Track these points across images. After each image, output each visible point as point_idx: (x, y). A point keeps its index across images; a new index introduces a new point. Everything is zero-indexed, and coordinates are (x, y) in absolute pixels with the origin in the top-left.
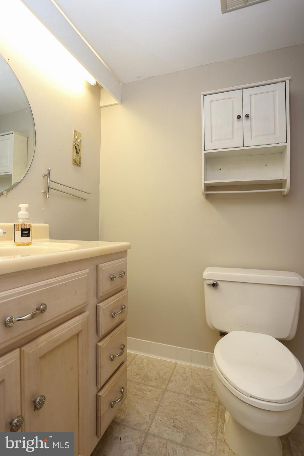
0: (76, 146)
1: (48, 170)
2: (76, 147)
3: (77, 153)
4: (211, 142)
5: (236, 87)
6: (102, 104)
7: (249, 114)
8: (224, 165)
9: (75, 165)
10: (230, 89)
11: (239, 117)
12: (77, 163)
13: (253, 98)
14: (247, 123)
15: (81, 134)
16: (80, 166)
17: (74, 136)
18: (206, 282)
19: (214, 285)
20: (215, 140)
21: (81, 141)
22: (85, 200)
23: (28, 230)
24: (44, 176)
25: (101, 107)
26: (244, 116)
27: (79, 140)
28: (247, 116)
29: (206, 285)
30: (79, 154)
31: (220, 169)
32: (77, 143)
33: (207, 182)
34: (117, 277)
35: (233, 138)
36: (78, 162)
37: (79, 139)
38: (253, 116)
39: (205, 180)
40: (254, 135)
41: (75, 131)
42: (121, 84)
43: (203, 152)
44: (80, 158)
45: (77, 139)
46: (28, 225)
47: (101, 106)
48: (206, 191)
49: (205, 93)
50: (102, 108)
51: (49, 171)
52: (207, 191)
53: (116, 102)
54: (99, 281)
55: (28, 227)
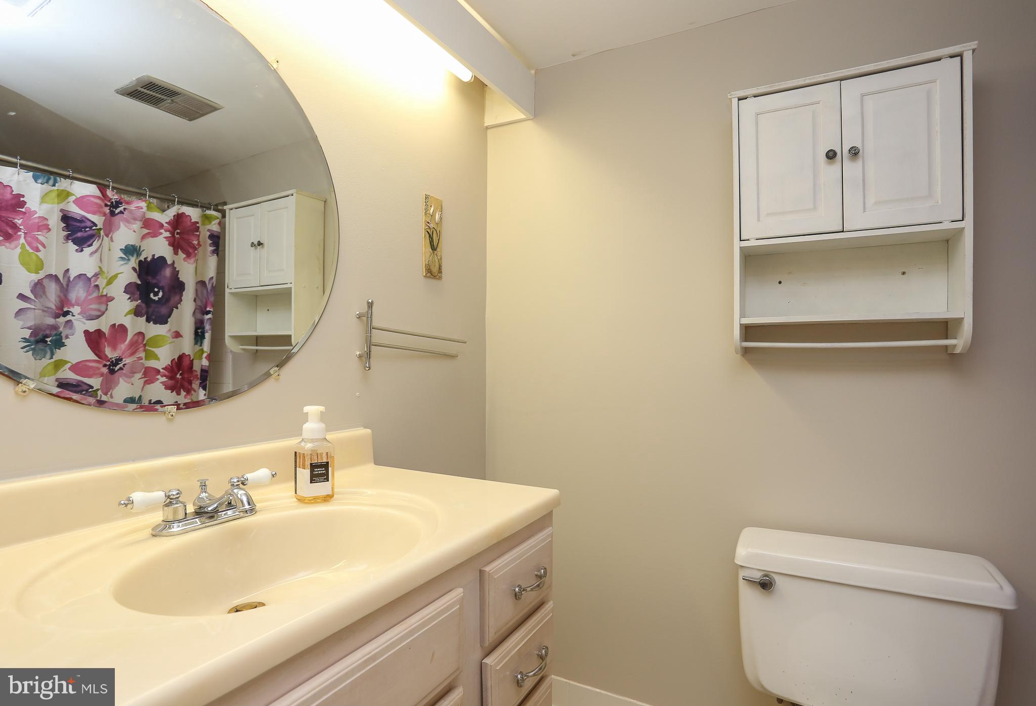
0: (431, 234)
1: (368, 303)
2: (430, 236)
3: (434, 248)
4: (759, 220)
5: (824, 76)
6: (488, 121)
7: (860, 147)
8: (790, 273)
9: (429, 277)
10: (808, 81)
11: (831, 154)
12: (433, 273)
13: (870, 102)
14: (852, 169)
15: (442, 201)
16: (440, 278)
17: (426, 210)
18: (742, 574)
19: (766, 585)
20: (768, 215)
21: (441, 218)
22: (452, 357)
23: (326, 466)
24: (360, 317)
25: (487, 128)
26: (846, 151)
27: (437, 217)
28: (855, 153)
29: (741, 581)
30: (438, 249)
31: (780, 282)
32: (432, 226)
33: (747, 321)
34: (529, 589)
35: (815, 208)
36: (435, 270)
37: (437, 215)
38: (869, 150)
39: (742, 315)
40: (871, 200)
41: (427, 197)
42: (533, 72)
43: (737, 245)
44: (440, 260)
45: (433, 216)
46: (324, 455)
47: (486, 125)
48: (742, 341)
49: (742, 94)
50: (489, 132)
51: (370, 305)
52: (746, 341)
53: (523, 116)
54: (487, 607)
55: (325, 460)
